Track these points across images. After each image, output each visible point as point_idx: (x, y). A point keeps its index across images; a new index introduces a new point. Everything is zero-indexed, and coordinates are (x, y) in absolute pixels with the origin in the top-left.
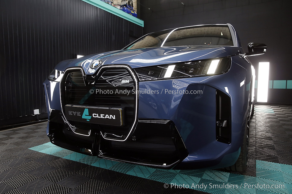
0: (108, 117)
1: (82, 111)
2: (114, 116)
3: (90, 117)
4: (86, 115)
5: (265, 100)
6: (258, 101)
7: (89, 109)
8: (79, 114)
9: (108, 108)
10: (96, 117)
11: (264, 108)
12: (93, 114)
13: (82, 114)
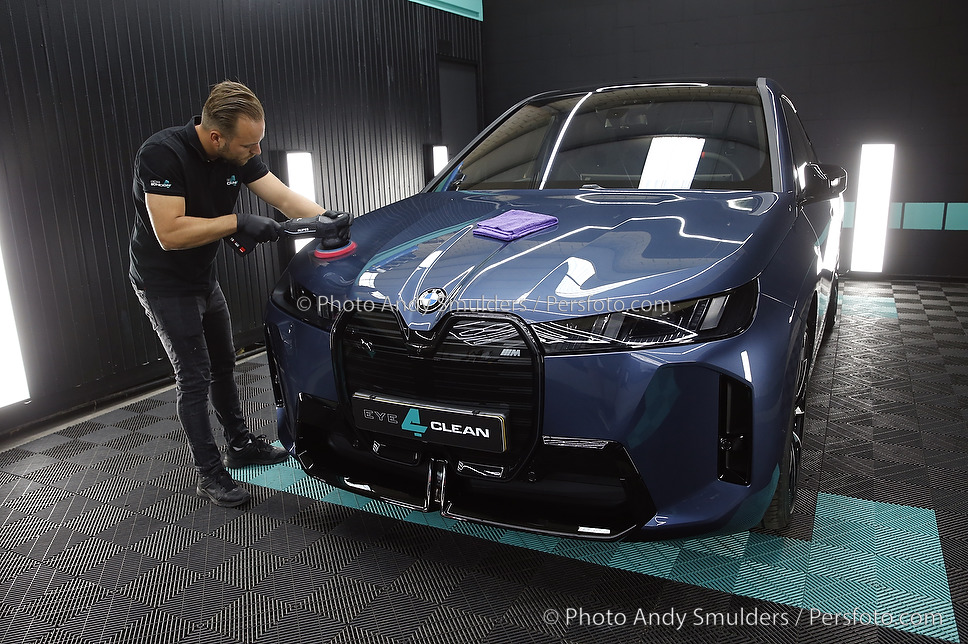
0: (472, 433)
1: (402, 412)
2: (487, 431)
3: (423, 429)
4: (411, 423)
5: (877, 266)
6: (856, 266)
7: (422, 412)
8: (392, 418)
9: (470, 413)
10: (440, 429)
11: (870, 295)
12: (432, 423)
13: (401, 419)
